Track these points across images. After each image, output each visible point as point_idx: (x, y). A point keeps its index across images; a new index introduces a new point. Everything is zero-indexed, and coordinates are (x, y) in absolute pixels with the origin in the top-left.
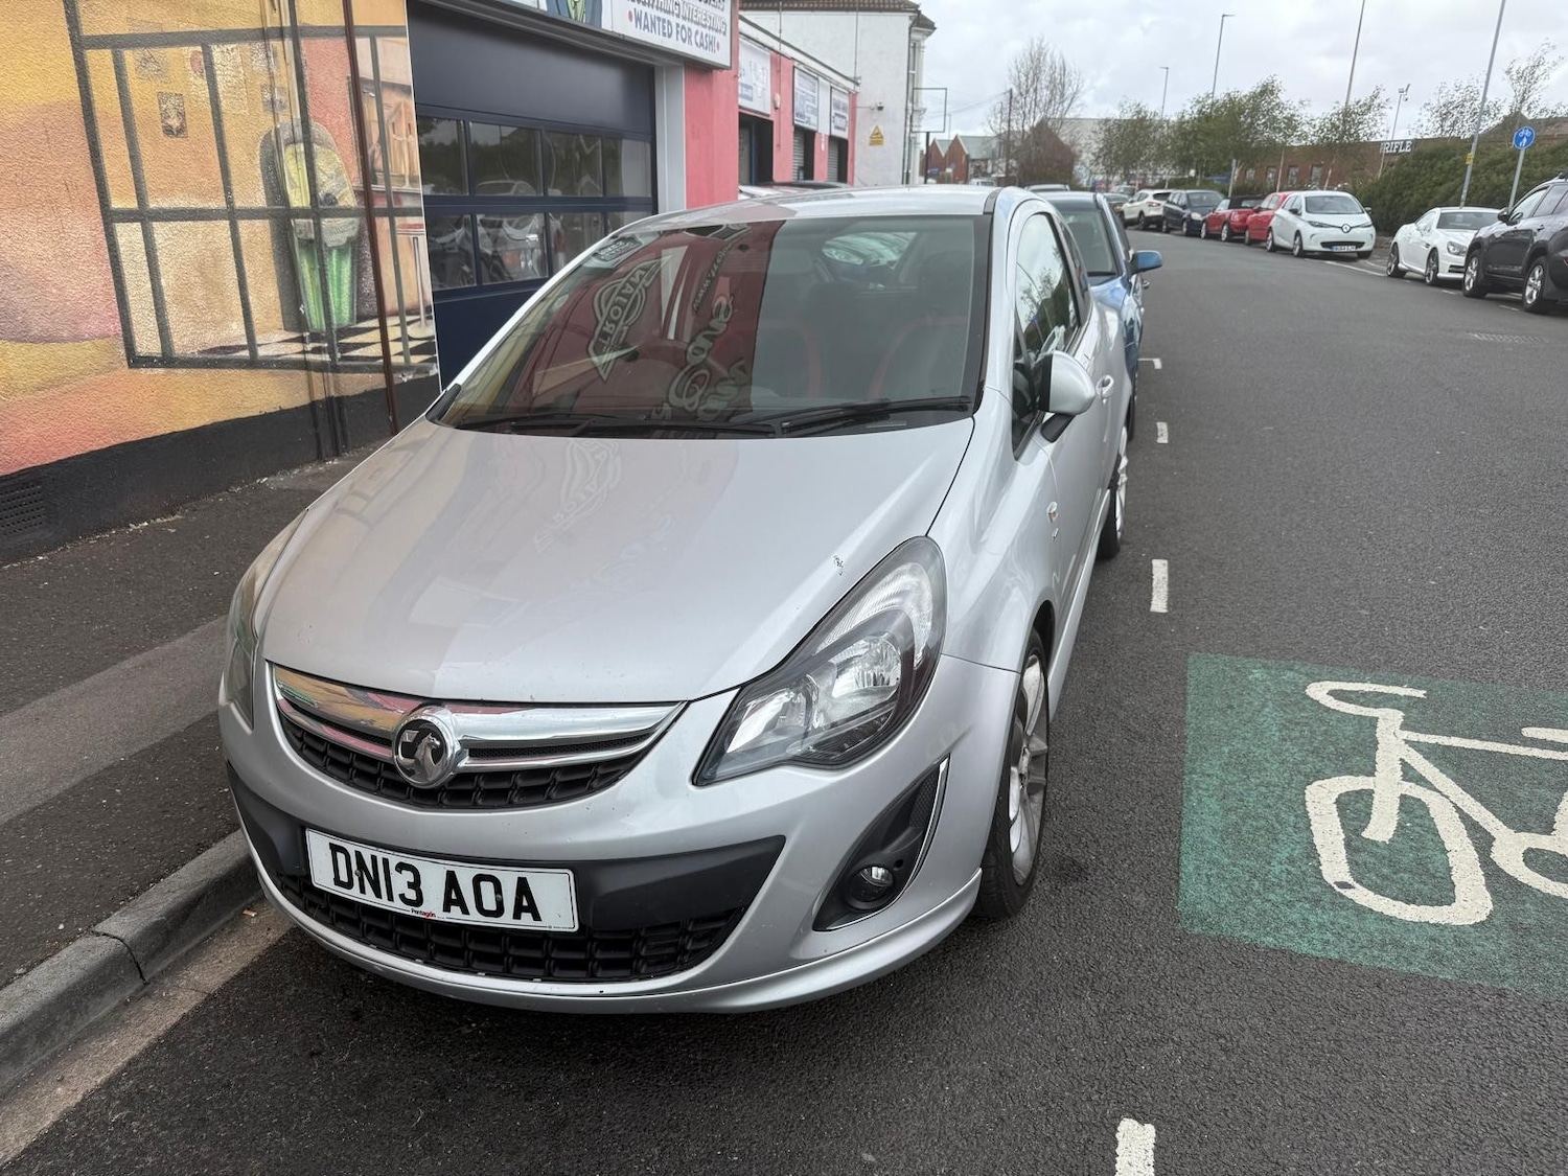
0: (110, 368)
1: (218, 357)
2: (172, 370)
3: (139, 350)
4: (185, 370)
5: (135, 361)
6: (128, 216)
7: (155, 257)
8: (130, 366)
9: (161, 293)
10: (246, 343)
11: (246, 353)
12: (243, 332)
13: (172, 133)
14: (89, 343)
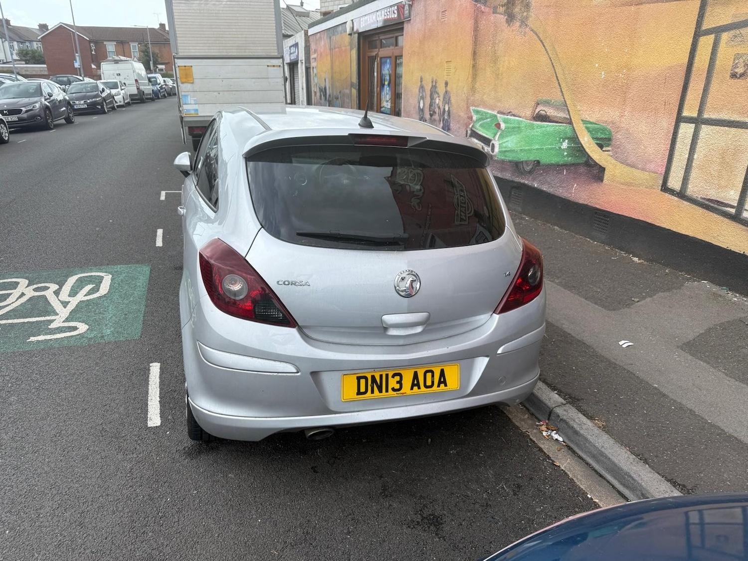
0: (652, 187)
1: (712, 205)
2: (682, 201)
3: (669, 184)
4: (689, 203)
5: (665, 188)
6: (690, 120)
7: (696, 143)
8: (661, 190)
9: (692, 162)
10: (736, 205)
11: (733, 211)
12: (737, 198)
13: (736, 77)
14: (647, 173)
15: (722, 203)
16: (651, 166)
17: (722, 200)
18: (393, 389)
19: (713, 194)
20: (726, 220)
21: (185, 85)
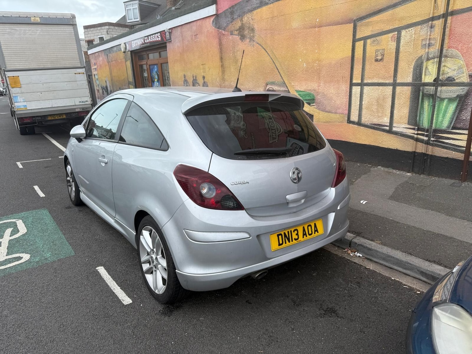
0: (342, 122)
1: (376, 127)
2: (359, 127)
3: (351, 119)
4: (363, 128)
5: (349, 121)
6: (357, 85)
7: (363, 96)
8: (348, 123)
9: (362, 106)
10: (388, 125)
11: (388, 128)
12: (389, 121)
13: (378, 61)
14: (338, 115)
15: (381, 125)
16: (340, 111)
17: (381, 124)
18: (295, 239)
19: (376, 121)
20: (385, 134)
21: (14, 89)
